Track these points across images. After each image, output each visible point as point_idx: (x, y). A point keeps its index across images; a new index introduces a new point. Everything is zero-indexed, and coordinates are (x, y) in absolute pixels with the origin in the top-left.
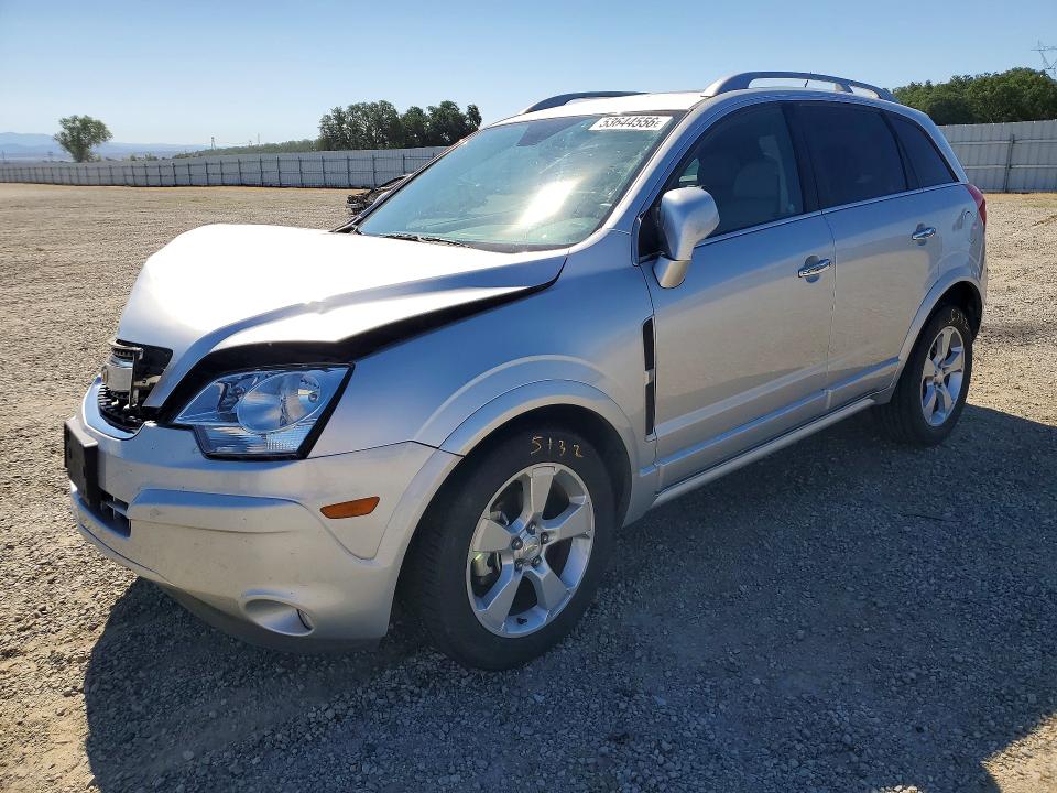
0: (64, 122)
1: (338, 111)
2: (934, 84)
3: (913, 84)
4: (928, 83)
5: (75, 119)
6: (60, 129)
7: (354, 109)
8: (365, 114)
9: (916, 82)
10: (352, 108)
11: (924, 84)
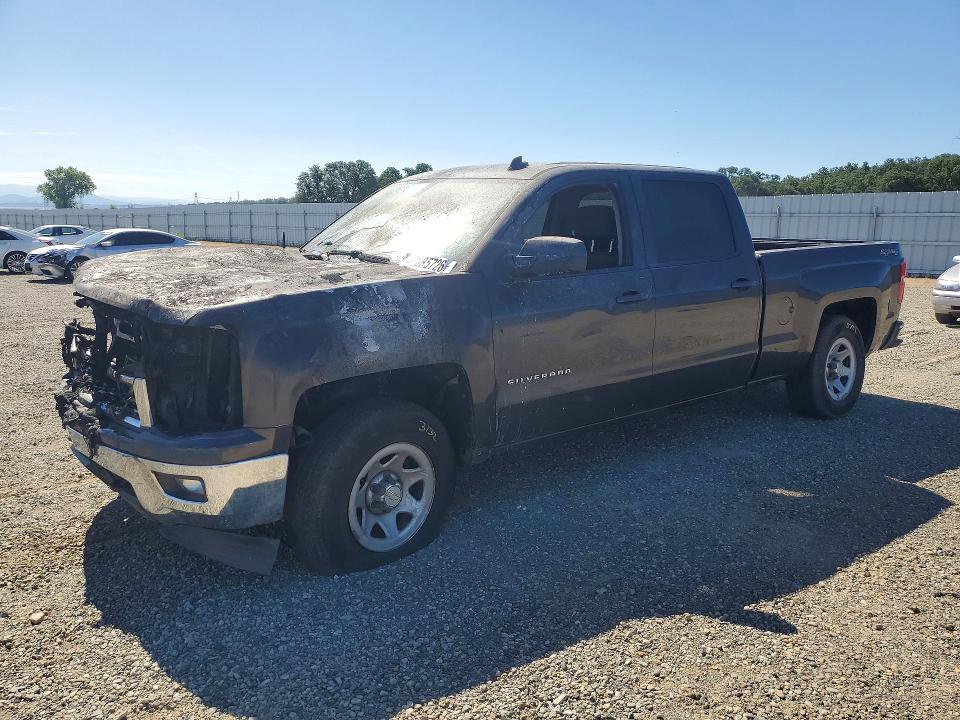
0: (48, 174)
1: (316, 170)
2: (870, 165)
3: (849, 165)
4: (866, 164)
5: (60, 170)
6: (45, 180)
7: (332, 167)
8: (341, 173)
9: (853, 162)
10: (329, 166)
11: (860, 166)
